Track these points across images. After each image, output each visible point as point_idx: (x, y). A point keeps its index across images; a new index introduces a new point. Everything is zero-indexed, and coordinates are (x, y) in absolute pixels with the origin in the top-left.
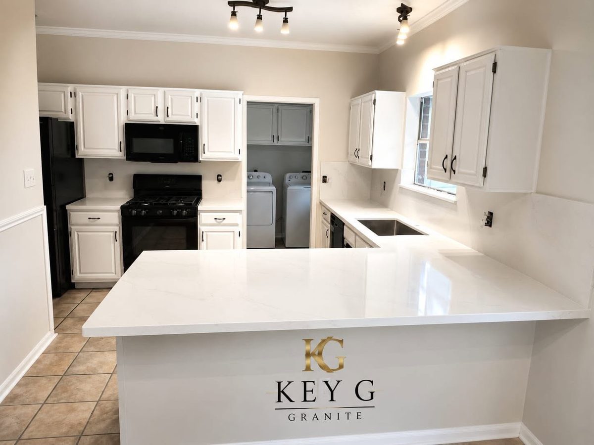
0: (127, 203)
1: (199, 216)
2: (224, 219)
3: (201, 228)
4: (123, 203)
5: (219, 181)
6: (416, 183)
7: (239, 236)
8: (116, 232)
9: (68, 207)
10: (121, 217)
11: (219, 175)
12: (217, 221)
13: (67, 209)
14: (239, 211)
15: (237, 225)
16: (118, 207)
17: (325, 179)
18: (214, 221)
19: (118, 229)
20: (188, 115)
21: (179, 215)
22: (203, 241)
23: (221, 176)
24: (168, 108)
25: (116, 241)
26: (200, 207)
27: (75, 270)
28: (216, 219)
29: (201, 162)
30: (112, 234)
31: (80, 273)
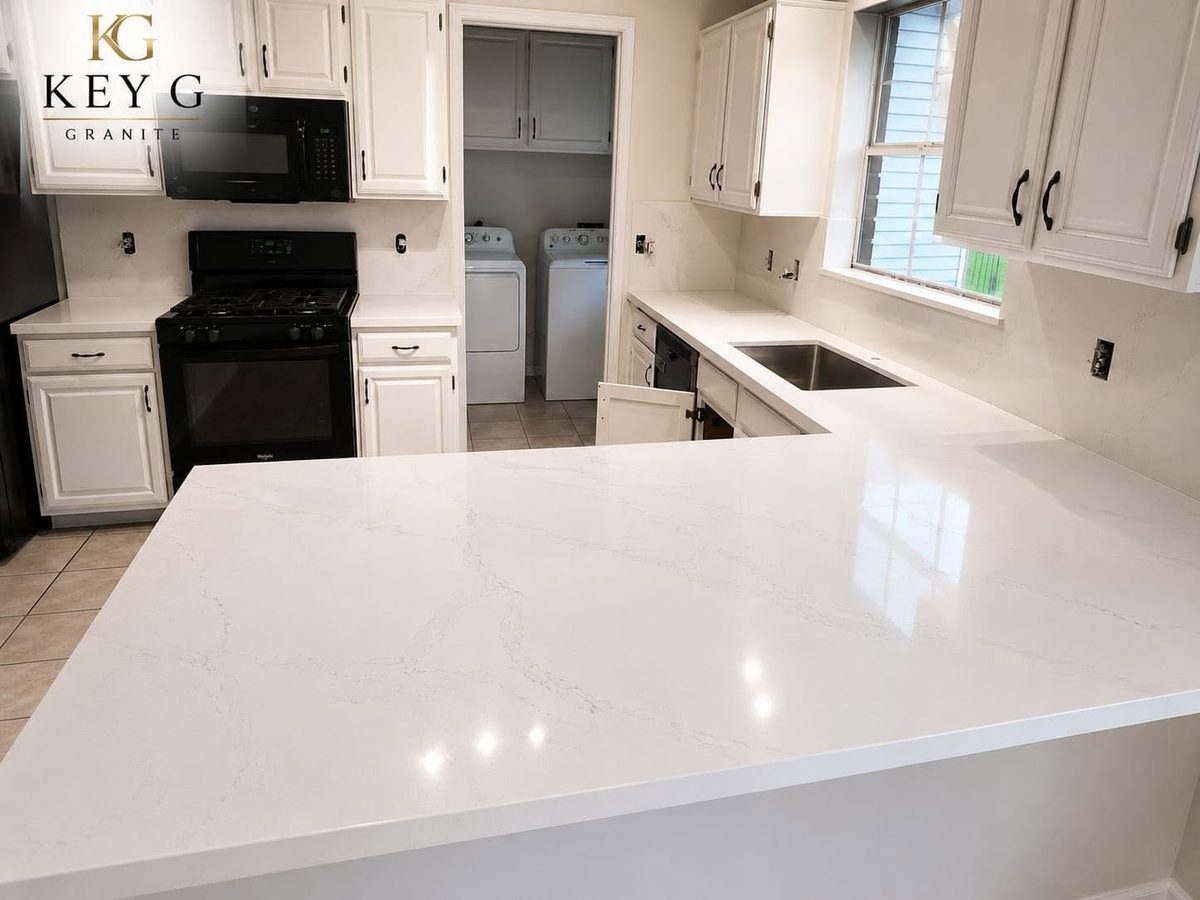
0: (173, 310)
1: (354, 343)
2: (416, 348)
3: (361, 371)
4: (163, 310)
5: (401, 250)
6: (855, 263)
7: (454, 388)
8: (147, 388)
9: (16, 328)
10: (157, 346)
11: (401, 237)
12: (398, 353)
13: (12, 332)
14: (452, 329)
15: (447, 362)
16: (148, 323)
17: (641, 245)
18: (392, 354)
19: (151, 380)
20: (324, 75)
21: (307, 338)
22: (367, 401)
23: (403, 237)
24: (264, 48)
25: (149, 410)
26: (356, 319)
27: (46, 485)
28: (395, 348)
29: (354, 201)
30: (137, 394)
31: (61, 490)
